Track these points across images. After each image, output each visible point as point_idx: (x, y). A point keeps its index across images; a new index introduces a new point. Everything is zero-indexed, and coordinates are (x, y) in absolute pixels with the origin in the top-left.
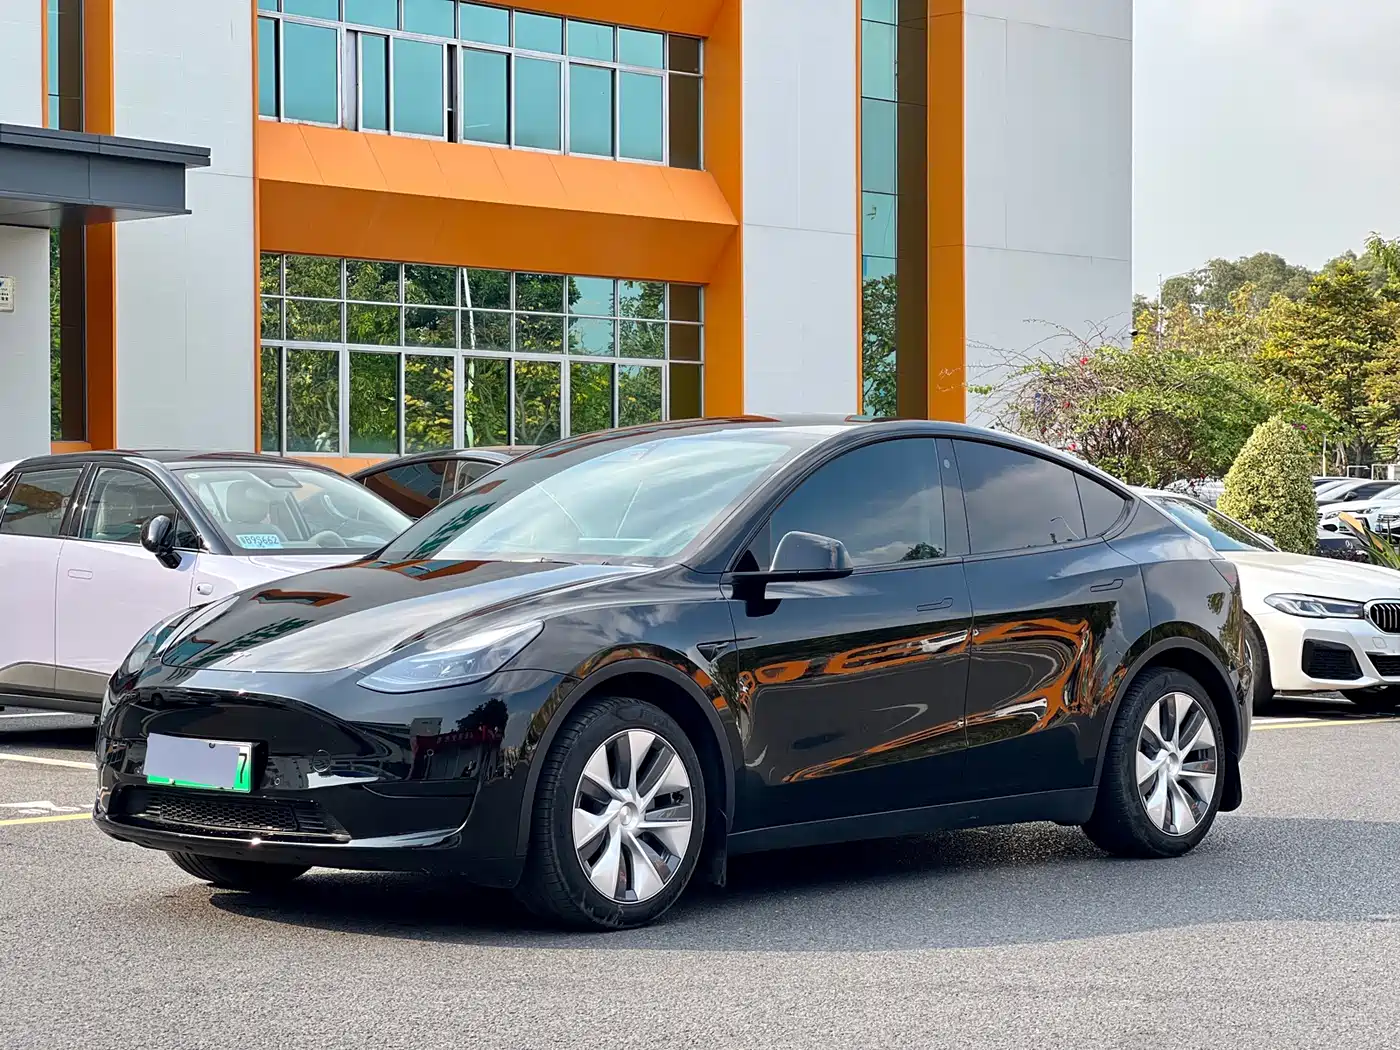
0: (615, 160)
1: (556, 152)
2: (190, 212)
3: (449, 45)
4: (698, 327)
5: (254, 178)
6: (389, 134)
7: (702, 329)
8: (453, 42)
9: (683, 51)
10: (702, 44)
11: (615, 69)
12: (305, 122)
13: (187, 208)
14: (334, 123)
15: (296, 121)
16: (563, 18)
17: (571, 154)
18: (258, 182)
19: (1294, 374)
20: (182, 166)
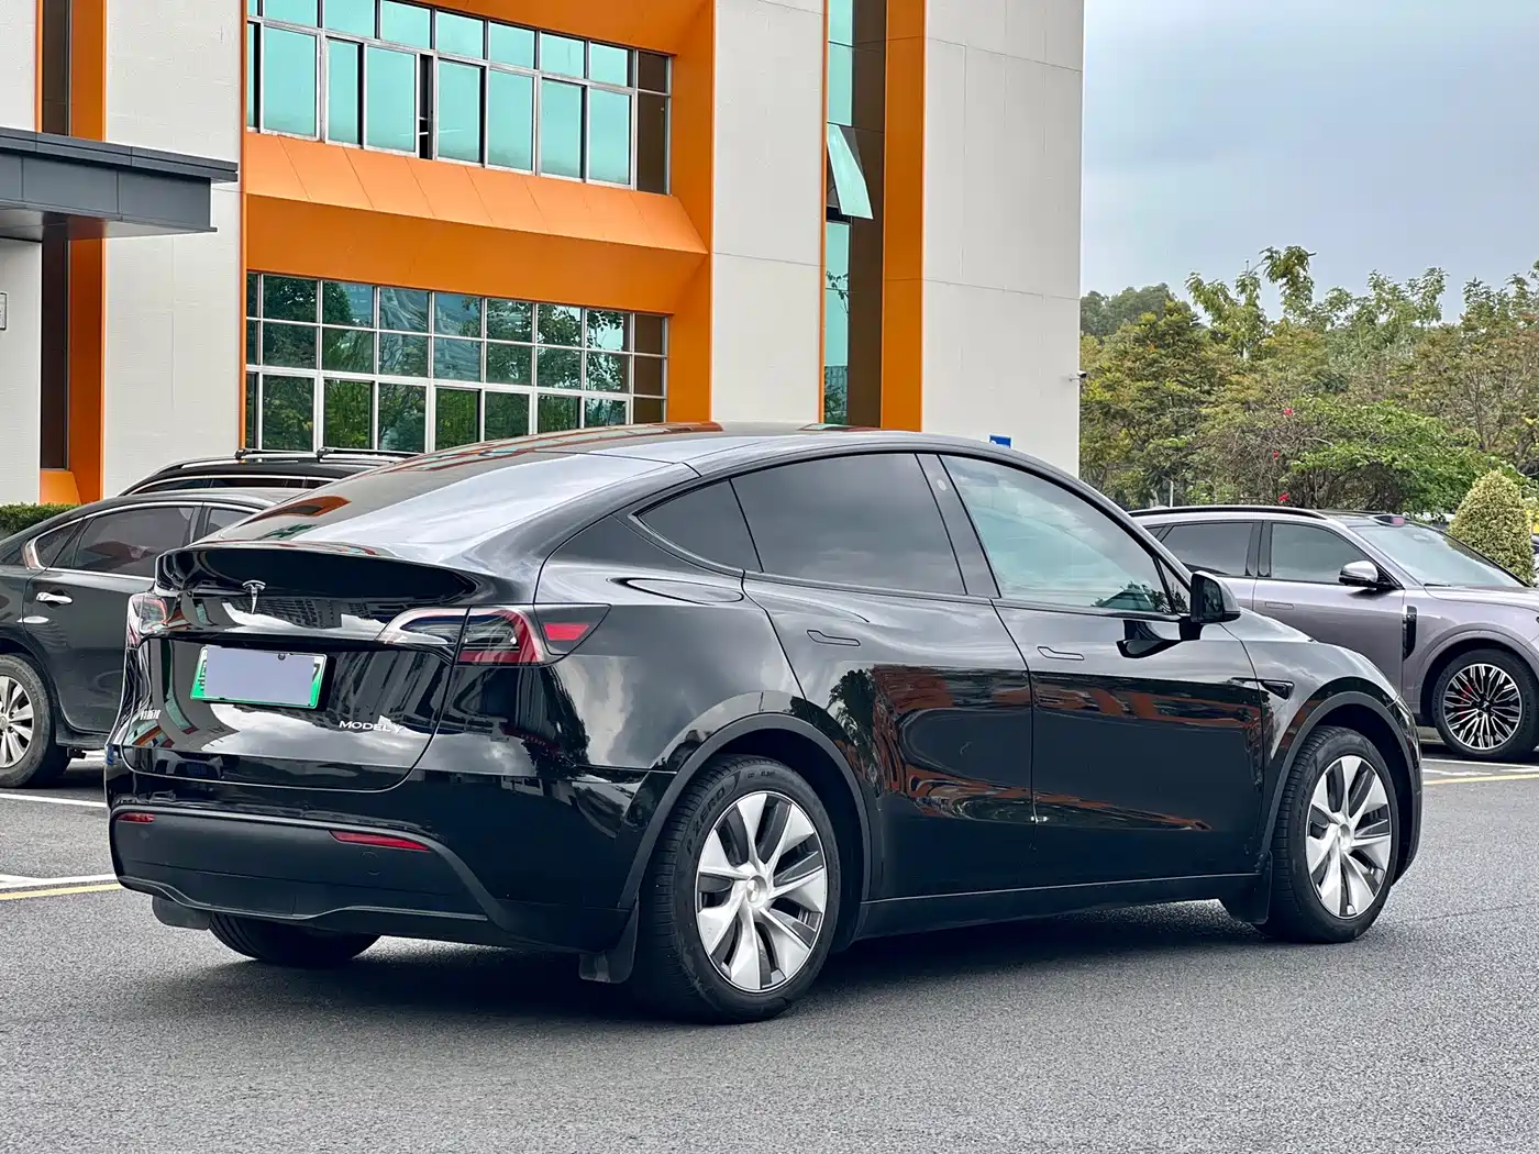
0: (584, 182)
1: (528, 172)
2: (215, 230)
3: (422, 56)
4: (661, 360)
5: (242, 192)
6: (362, 148)
7: (665, 362)
8: (429, 52)
9: (650, 68)
10: (669, 62)
11: (586, 86)
12: (284, 134)
13: (212, 225)
14: (311, 135)
15: (276, 133)
16: (536, 30)
17: (543, 175)
18: (245, 197)
19: (1123, 418)
20: (207, 181)
